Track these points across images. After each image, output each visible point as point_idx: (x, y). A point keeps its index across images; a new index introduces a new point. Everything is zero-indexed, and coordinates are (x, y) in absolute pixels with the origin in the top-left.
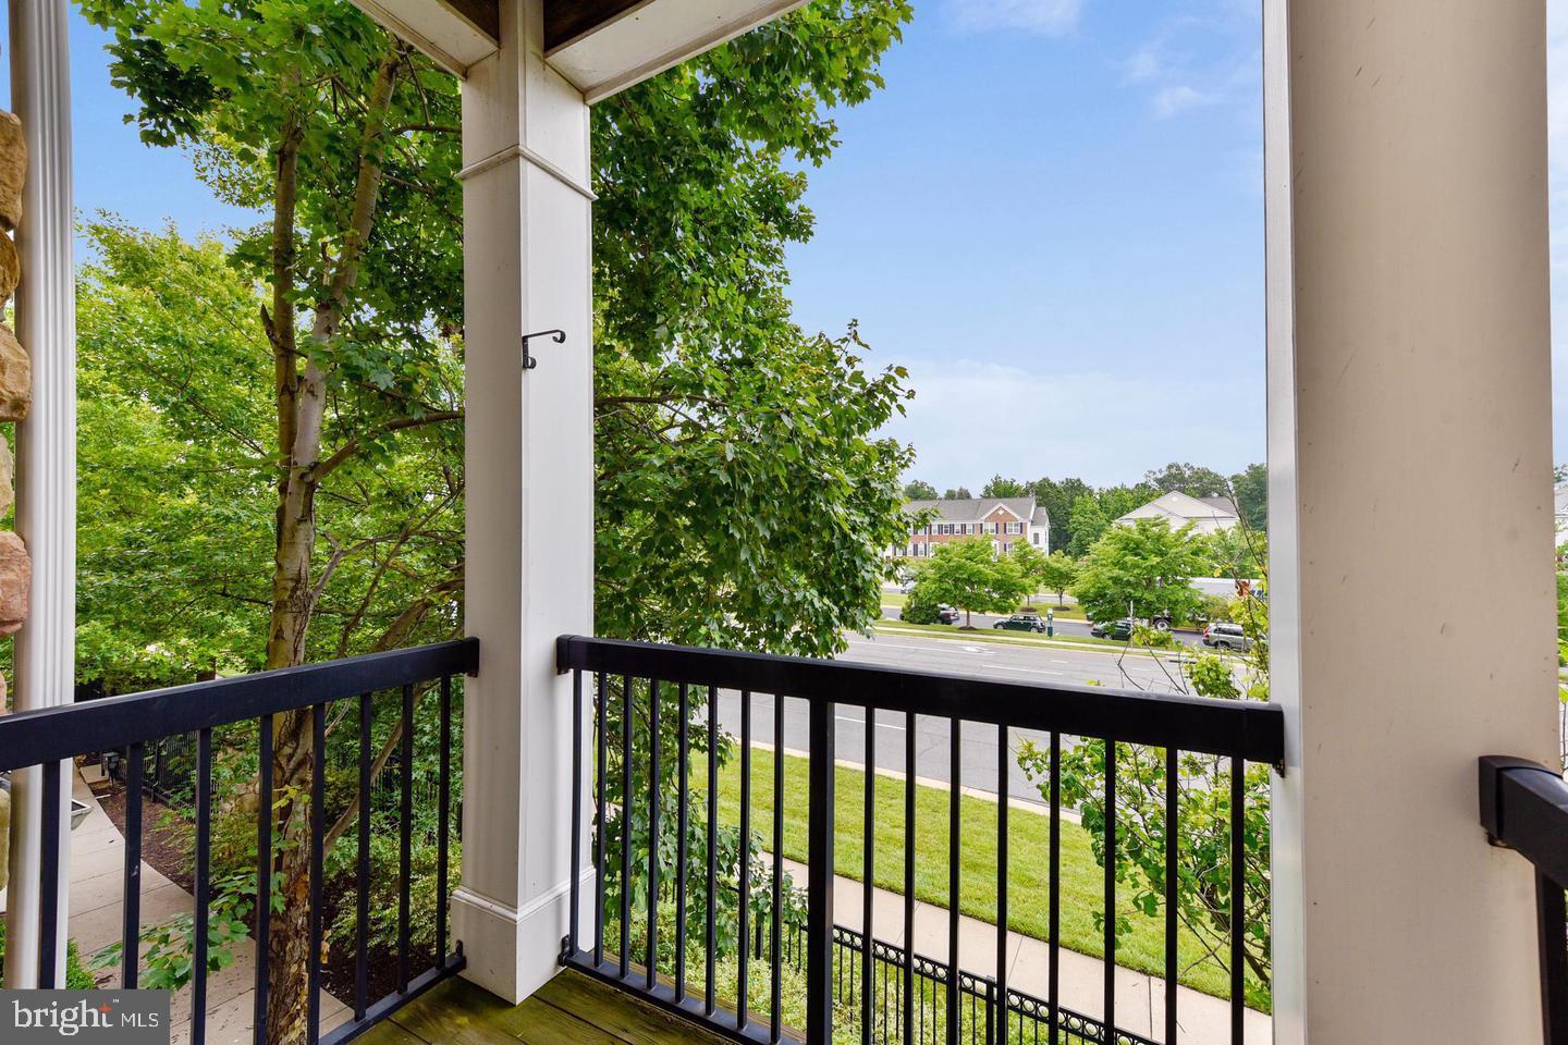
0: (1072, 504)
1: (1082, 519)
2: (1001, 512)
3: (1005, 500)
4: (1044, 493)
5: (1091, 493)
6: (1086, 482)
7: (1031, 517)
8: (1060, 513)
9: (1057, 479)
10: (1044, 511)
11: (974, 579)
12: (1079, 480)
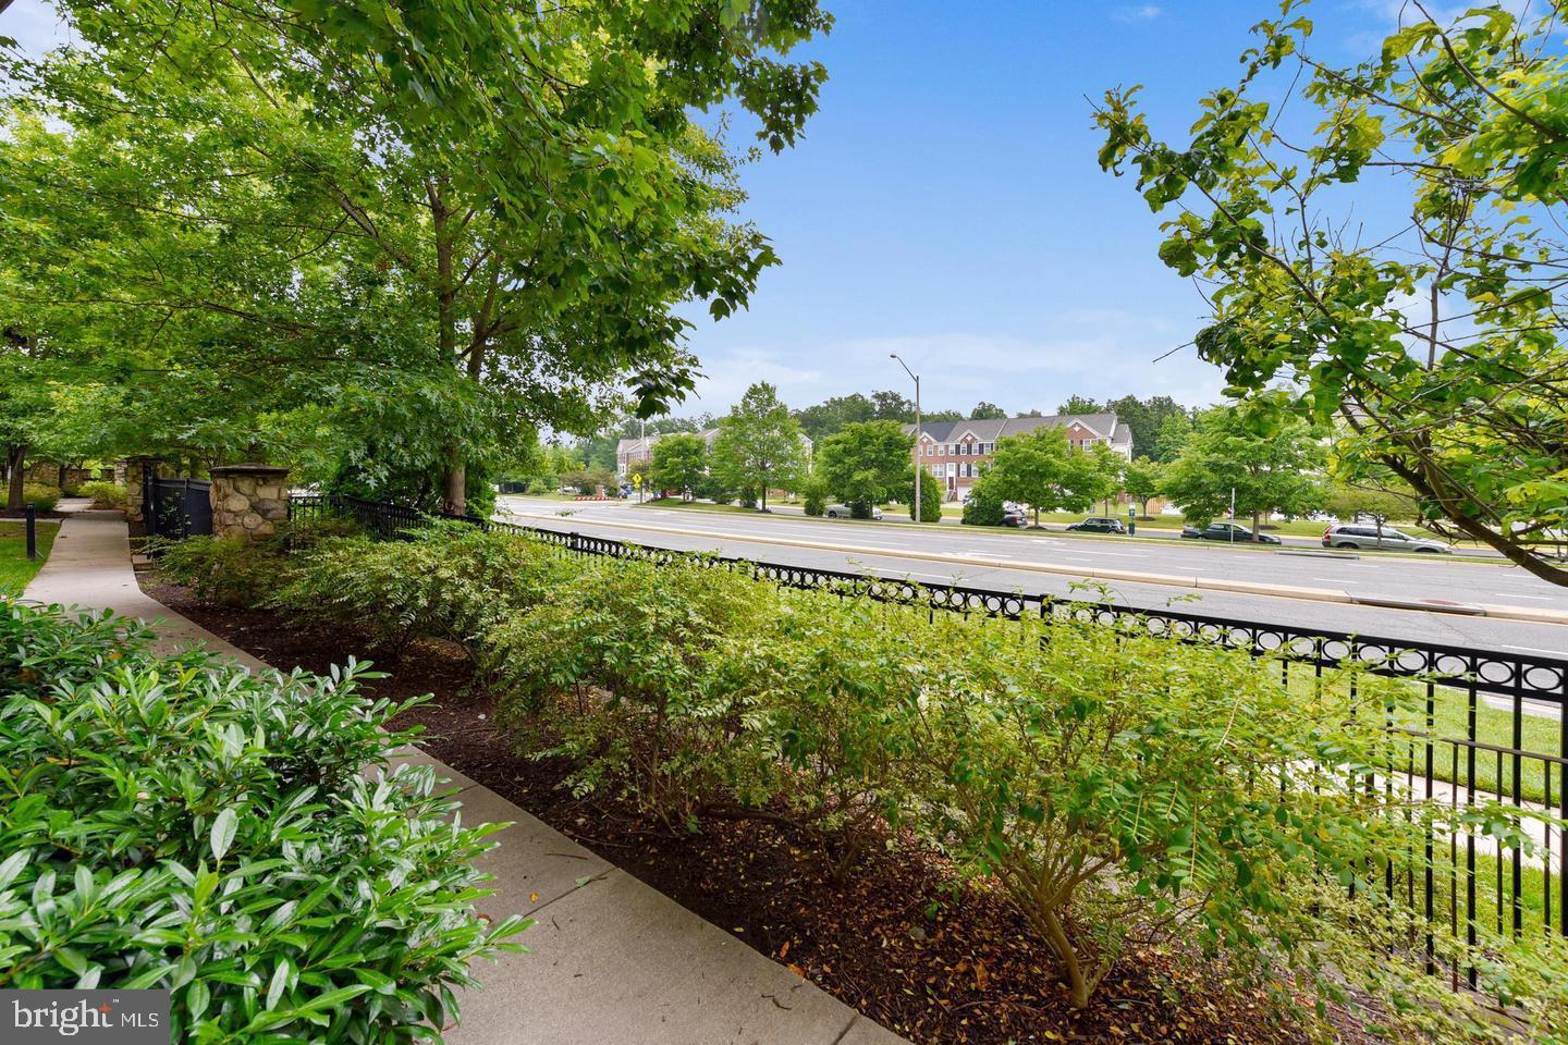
0: (1160, 424)
1: (1171, 439)
2: (1077, 429)
3: (1083, 416)
4: (1128, 411)
5: (1183, 412)
6: (1177, 401)
7: (1111, 434)
8: (1146, 433)
9: (1144, 397)
10: (1126, 428)
11: (1043, 473)
12: (1169, 398)
